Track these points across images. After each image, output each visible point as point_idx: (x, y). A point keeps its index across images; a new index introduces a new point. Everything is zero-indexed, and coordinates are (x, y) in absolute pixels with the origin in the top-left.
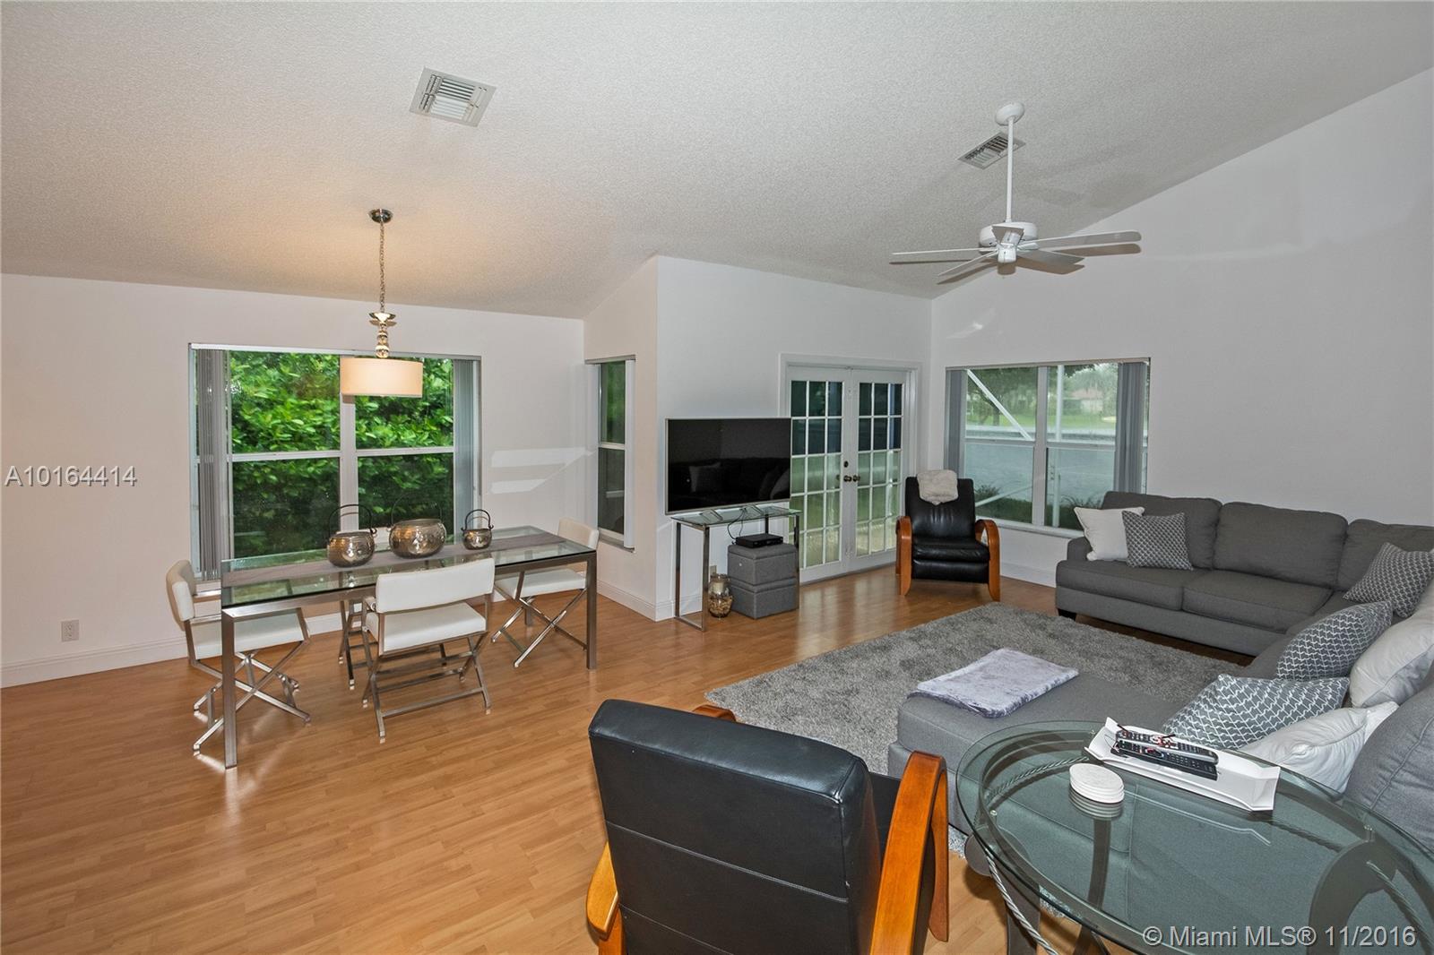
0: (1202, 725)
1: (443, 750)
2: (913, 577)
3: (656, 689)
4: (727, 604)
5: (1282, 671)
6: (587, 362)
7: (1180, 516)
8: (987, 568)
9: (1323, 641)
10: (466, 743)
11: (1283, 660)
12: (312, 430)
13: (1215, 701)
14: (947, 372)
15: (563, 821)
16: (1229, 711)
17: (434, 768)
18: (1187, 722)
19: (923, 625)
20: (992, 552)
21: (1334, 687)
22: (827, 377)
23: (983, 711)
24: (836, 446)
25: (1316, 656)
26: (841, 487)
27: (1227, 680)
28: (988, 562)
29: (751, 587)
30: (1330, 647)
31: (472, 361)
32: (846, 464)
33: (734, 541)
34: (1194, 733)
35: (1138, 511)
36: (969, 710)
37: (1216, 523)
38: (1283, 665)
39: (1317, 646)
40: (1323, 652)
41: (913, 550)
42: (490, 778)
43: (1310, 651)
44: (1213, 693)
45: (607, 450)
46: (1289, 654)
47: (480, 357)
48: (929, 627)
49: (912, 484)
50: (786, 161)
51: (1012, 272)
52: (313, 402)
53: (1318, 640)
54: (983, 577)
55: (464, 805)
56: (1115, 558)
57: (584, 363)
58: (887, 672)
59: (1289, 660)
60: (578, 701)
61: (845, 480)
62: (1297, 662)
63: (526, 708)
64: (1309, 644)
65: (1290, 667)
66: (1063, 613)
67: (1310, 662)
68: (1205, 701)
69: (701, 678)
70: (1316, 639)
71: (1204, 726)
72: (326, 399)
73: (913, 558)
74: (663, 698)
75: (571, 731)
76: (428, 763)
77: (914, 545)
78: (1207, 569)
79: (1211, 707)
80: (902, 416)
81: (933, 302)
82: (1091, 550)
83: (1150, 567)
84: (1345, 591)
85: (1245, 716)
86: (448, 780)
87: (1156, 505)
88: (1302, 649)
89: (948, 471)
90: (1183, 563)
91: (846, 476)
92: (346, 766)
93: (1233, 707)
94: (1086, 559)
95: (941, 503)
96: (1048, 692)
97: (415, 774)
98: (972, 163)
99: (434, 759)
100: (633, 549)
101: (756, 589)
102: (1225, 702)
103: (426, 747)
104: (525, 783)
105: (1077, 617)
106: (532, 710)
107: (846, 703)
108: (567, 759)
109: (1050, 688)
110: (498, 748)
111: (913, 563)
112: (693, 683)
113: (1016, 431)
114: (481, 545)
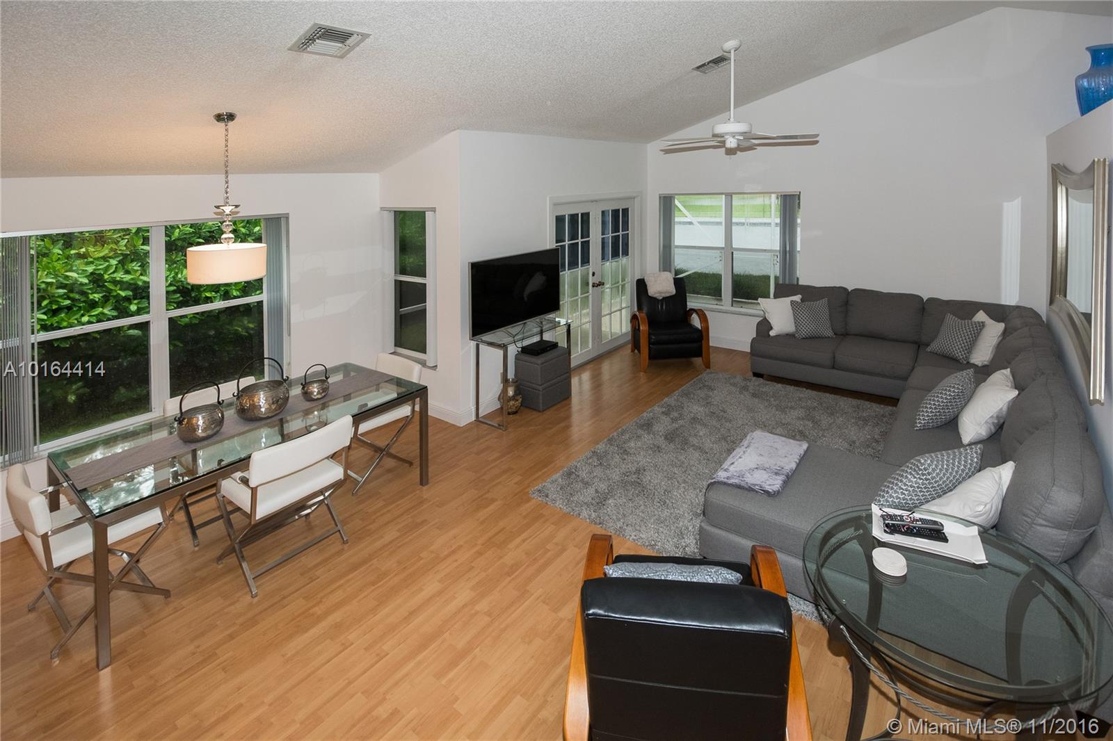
0: (909, 488)
1: (321, 598)
2: (650, 358)
3: (487, 496)
4: (518, 403)
5: (920, 423)
6: (382, 209)
7: (825, 301)
8: (701, 346)
9: (943, 402)
10: (342, 585)
11: (919, 415)
12: (85, 281)
13: (918, 474)
14: (660, 197)
15: (461, 644)
16: (927, 479)
17: (319, 619)
18: (900, 487)
19: (666, 399)
20: (704, 334)
21: (976, 453)
22: (579, 210)
23: (767, 492)
24: (586, 260)
25: (939, 412)
26: (590, 292)
27: (925, 461)
28: (701, 341)
29: (538, 387)
30: (946, 406)
31: (280, 218)
32: (594, 274)
33: (520, 349)
34: (904, 494)
35: (797, 298)
36: (757, 492)
37: (846, 303)
38: (919, 419)
39: (939, 405)
40: (943, 409)
41: (650, 338)
42: (378, 617)
43: (935, 408)
44: (917, 469)
45: (401, 282)
46: (923, 411)
47: (288, 214)
48: (670, 400)
49: (641, 285)
50: (577, 72)
51: (735, 154)
52: (83, 250)
53: (939, 401)
54: (698, 353)
55: (365, 649)
56: (786, 333)
57: (378, 209)
58: (658, 447)
59: (923, 415)
60: (425, 521)
61: (593, 286)
62: (928, 416)
63: (382, 537)
64: (934, 404)
65: (924, 419)
66: (756, 375)
67: (935, 415)
68: (911, 474)
69: (520, 478)
70: (938, 401)
71: (911, 489)
72: (95, 245)
73: (649, 344)
74: (496, 503)
75: (432, 552)
76: (313, 615)
77: (649, 334)
78: (843, 334)
79: (915, 477)
80: (630, 232)
81: (649, 145)
82: (771, 328)
83: (810, 338)
84: (928, 345)
85: (936, 482)
86: (338, 627)
87: (810, 293)
88: (931, 408)
89: (666, 273)
90: (829, 333)
91: (594, 283)
92: (231, 637)
93: (929, 477)
94: (769, 335)
95: (664, 298)
96: (798, 465)
97: (307, 630)
98: (701, 72)
99: (316, 609)
100: (436, 366)
101: (540, 388)
102: (925, 474)
103: (304, 598)
104: (412, 614)
105: (765, 376)
106: (388, 538)
107: (638, 480)
108: (440, 581)
109: (798, 461)
110: (373, 584)
111: (649, 347)
112: (516, 483)
113: (689, 220)
114: (319, 396)
